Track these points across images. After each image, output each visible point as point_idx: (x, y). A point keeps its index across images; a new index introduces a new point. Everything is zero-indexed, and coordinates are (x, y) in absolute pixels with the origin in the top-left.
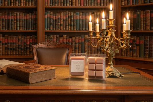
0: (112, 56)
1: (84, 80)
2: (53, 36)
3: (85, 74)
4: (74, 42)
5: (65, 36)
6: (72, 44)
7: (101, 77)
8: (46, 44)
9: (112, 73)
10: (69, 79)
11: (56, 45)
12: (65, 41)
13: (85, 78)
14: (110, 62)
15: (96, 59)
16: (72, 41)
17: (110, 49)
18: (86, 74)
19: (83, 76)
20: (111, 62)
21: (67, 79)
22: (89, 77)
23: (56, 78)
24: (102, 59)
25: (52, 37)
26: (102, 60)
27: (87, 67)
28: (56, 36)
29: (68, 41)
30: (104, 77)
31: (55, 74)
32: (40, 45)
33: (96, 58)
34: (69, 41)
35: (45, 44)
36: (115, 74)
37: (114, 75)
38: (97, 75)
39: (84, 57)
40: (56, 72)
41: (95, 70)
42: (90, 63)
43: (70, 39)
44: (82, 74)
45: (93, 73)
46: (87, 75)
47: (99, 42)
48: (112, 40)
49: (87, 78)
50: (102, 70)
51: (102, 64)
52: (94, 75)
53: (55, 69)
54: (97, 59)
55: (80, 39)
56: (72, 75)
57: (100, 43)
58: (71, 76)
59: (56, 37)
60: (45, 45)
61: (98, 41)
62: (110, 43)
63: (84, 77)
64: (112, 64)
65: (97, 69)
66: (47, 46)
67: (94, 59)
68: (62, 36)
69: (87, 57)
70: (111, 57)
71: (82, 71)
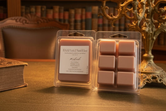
0: (153, 39)
1: (90, 92)
2: (36, 9)
3: (90, 80)
4: (73, 19)
5: (57, 8)
6: (69, 22)
7: (130, 87)
8: (20, 20)
9: (154, 78)
10: (56, 90)
11: (38, 23)
12: (57, 17)
13: (90, 87)
14: (148, 53)
15: (117, 44)
16: (70, 17)
17: (148, 23)
18: (94, 78)
19: (86, 82)
20: (150, 53)
21: (50, 90)
22: (102, 85)
23: (26, 86)
24: (132, 43)
25: (33, 9)
26: (132, 45)
27: (96, 63)
28: (42, 8)
29: (62, 18)
30: (135, 87)
31: (22, 76)
32: (9, 22)
33: (117, 42)
34: (64, 16)
35: (18, 20)
36: (160, 80)
37: (157, 81)
38: (119, 82)
39: (90, 39)
40: (25, 72)
41: (116, 70)
42: (103, 54)
43: (67, 14)
44: (85, 78)
45: (109, 78)
46: (96, 83)
47: (122, 7)
48: (152, 2)
49: (96, 89)
50: (131, 70)
51: (132, 54)
52: (113, 82)
53: (23, 66)
54: (121, 44)
55: (84, 13)
56: (62, 81)
57: (124, 8)
58: (58, 82)
59: (42, 10)
60: (19, 23)
61: (122, 5)
62: (148, 8)
63: (89, 85)
64: (152, 57)
65: (120, 66)
66: (22, 24)
67: (113, 44)
68: (52, 8)
69: (97, 38)
70: (151, 41)
71: (85, 72)
